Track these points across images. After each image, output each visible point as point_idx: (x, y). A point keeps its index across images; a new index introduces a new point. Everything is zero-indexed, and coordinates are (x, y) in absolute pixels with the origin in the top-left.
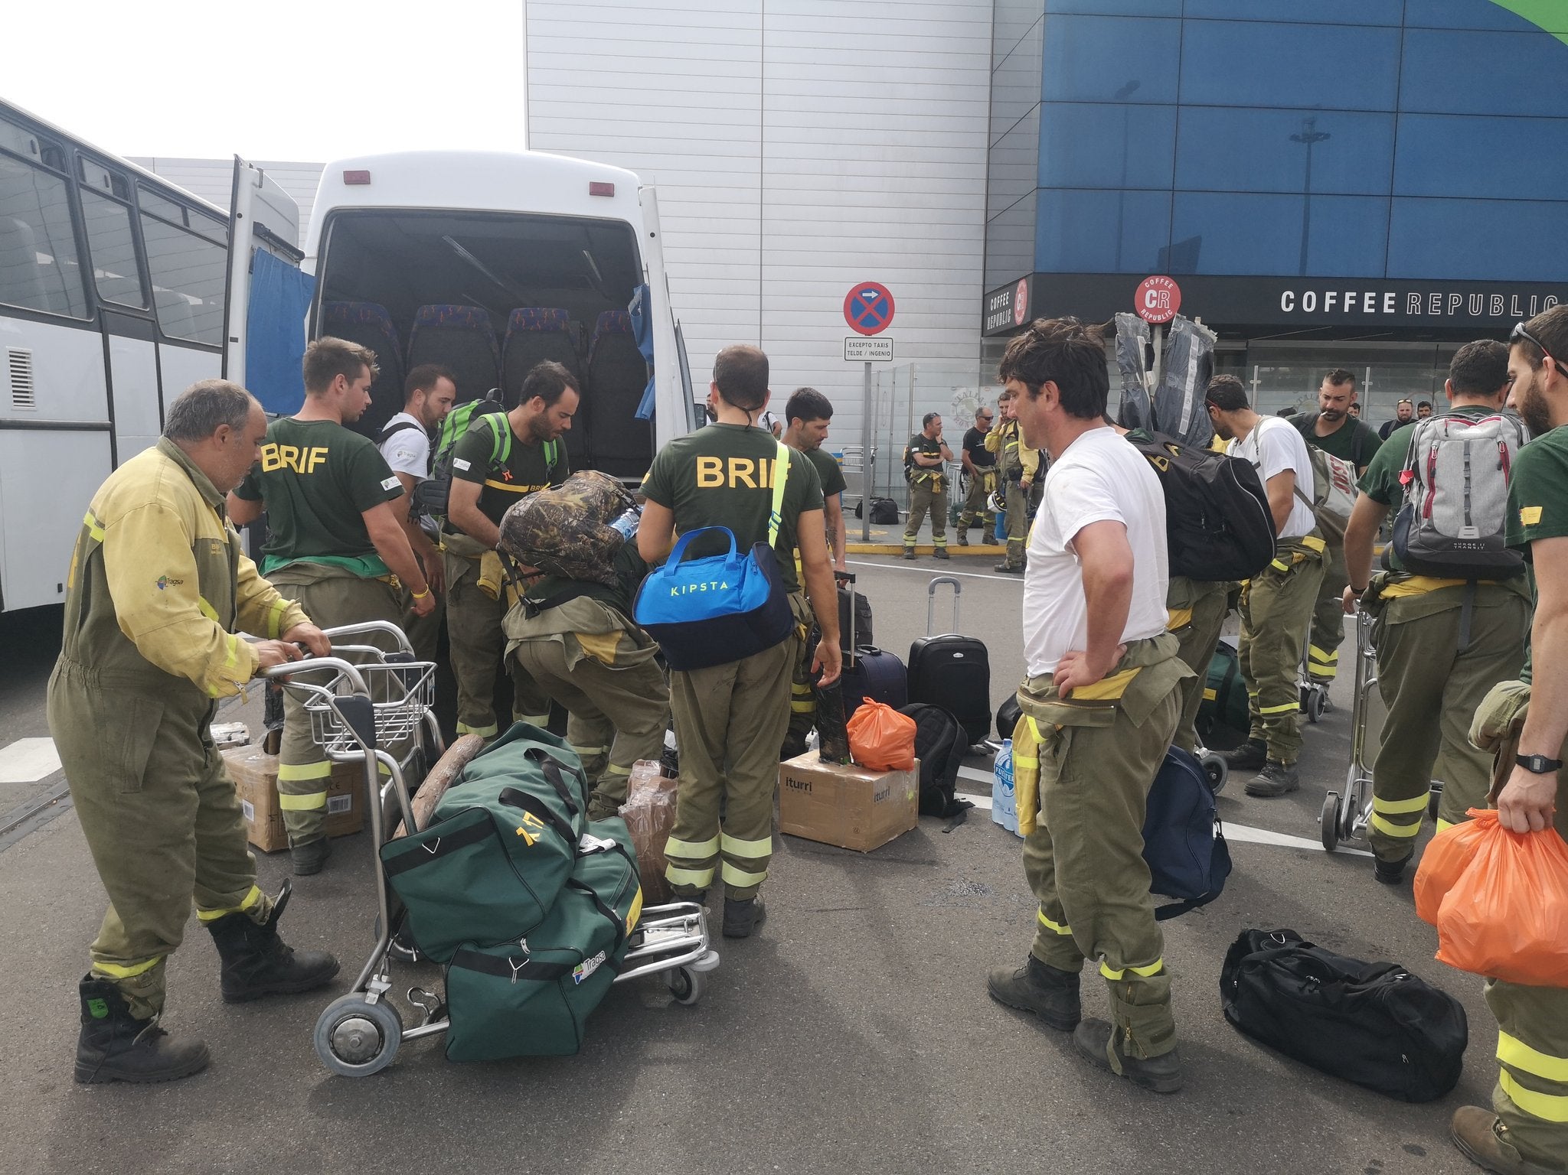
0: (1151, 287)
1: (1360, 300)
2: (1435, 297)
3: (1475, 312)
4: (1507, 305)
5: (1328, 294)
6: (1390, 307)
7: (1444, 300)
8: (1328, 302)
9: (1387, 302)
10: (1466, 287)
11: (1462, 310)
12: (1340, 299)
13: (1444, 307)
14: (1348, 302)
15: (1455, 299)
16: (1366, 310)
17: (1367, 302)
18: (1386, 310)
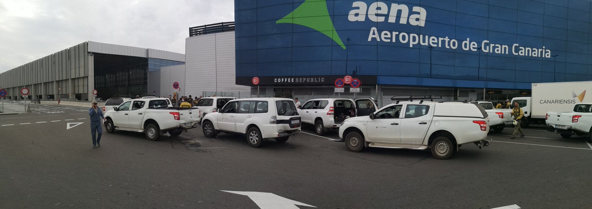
0: (255, 79)
1: (288, 80)
2: (301, 79)
3: (308, 81)
4: (314, 80)
5: (282, 79)
6: (293, 81)
7: (302, 79)
8: (282, 80)
9: (292, 80)
10: (306, 77)
11: (306, 81)
12: (284, 80)
13: (302, 81)
14: (286, 80)
15: (304, 79)
16: (289, 81)
17: (289, 80)
18: (292, 81)
